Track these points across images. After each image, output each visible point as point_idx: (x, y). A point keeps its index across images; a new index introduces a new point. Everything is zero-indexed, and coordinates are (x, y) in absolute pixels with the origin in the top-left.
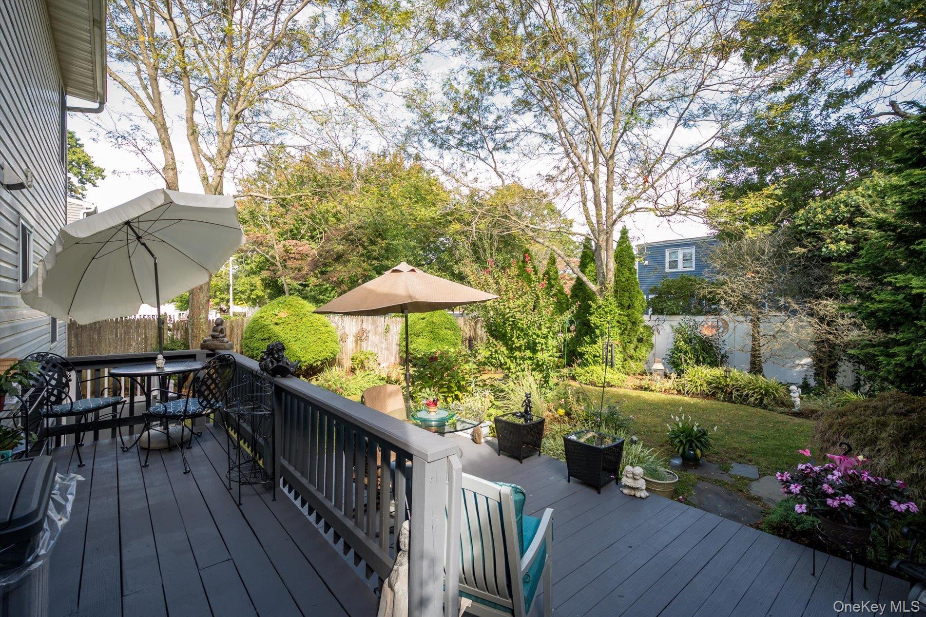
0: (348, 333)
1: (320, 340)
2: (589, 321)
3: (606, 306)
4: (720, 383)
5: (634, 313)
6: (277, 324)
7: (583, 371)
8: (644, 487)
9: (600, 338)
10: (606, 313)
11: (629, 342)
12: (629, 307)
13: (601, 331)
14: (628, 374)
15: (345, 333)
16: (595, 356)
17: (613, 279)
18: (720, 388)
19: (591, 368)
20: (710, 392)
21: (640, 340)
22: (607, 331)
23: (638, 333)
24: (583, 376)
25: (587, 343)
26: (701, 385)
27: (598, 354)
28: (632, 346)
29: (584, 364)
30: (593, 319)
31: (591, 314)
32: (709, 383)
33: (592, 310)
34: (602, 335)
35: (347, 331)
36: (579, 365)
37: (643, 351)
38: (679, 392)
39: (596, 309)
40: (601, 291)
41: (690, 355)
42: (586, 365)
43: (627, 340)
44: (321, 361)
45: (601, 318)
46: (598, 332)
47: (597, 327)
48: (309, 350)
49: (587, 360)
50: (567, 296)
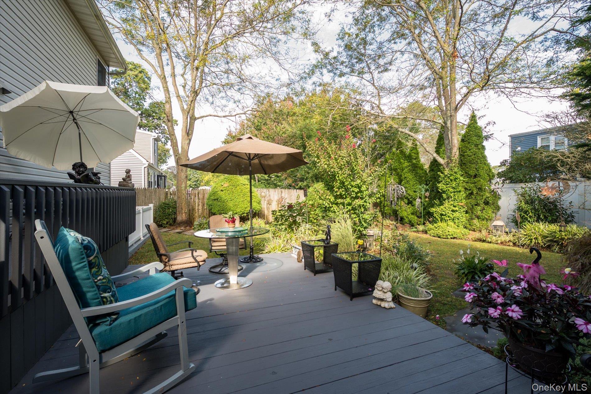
0: (272, 199)
1: (246, 201)
2: (437, 188)
3: (451, 175)
4: (555, 237)
5: (480, 180)
6: (222, 191)
7: (432, 227)
8: (390, 299)
9: (447, 201)
10: (451, 180)
11: (476, 205)
12: (475, 176)
13: (447, 194)
14: (474, 230)
15: (270, 200)
16: (442, 215)
17: (457, 153)
18: (555, 242)
19: (440, 224)
20: (545, 244)
21: (487, 203)
22: (452, 195)
23: (484, 197)
24: (432, 231)
25: (437, 206)
26: (536, 239)
27: (444, 213)
28: (479, 208)
29: (434, 222)
30: (441, 186)
31: (439, 182)
32: (544, 237)
33: (440, 179)
34: (448, 198)
35: (272, 198)
36: (430, 222)
37: (489, 211)
38: (514, 244)
39: (444, 178)
40: (448, 163)
41: (531, 214)
42: (436, 223)
43: (473, 202)
44: (247, 213)
45: (447, 184)
46: (444, 196)
47: (444, 192)
48: (239, 207)
49: (435, 218)
50: (426, 172)
